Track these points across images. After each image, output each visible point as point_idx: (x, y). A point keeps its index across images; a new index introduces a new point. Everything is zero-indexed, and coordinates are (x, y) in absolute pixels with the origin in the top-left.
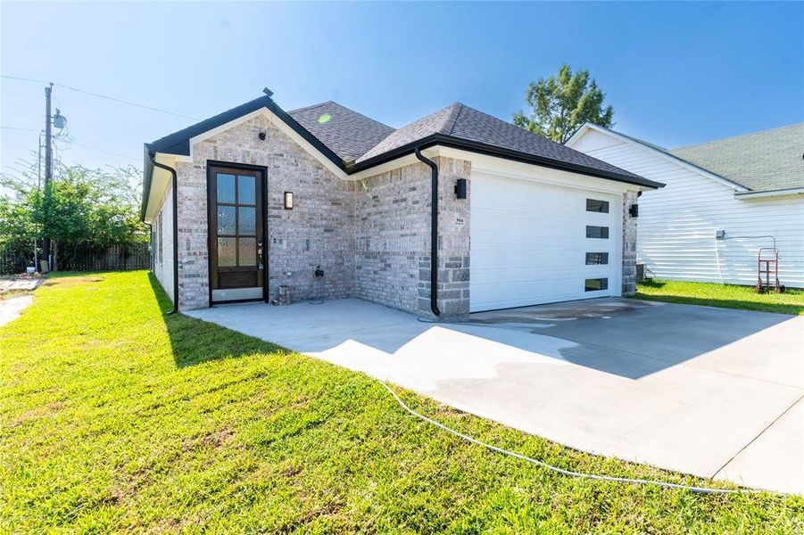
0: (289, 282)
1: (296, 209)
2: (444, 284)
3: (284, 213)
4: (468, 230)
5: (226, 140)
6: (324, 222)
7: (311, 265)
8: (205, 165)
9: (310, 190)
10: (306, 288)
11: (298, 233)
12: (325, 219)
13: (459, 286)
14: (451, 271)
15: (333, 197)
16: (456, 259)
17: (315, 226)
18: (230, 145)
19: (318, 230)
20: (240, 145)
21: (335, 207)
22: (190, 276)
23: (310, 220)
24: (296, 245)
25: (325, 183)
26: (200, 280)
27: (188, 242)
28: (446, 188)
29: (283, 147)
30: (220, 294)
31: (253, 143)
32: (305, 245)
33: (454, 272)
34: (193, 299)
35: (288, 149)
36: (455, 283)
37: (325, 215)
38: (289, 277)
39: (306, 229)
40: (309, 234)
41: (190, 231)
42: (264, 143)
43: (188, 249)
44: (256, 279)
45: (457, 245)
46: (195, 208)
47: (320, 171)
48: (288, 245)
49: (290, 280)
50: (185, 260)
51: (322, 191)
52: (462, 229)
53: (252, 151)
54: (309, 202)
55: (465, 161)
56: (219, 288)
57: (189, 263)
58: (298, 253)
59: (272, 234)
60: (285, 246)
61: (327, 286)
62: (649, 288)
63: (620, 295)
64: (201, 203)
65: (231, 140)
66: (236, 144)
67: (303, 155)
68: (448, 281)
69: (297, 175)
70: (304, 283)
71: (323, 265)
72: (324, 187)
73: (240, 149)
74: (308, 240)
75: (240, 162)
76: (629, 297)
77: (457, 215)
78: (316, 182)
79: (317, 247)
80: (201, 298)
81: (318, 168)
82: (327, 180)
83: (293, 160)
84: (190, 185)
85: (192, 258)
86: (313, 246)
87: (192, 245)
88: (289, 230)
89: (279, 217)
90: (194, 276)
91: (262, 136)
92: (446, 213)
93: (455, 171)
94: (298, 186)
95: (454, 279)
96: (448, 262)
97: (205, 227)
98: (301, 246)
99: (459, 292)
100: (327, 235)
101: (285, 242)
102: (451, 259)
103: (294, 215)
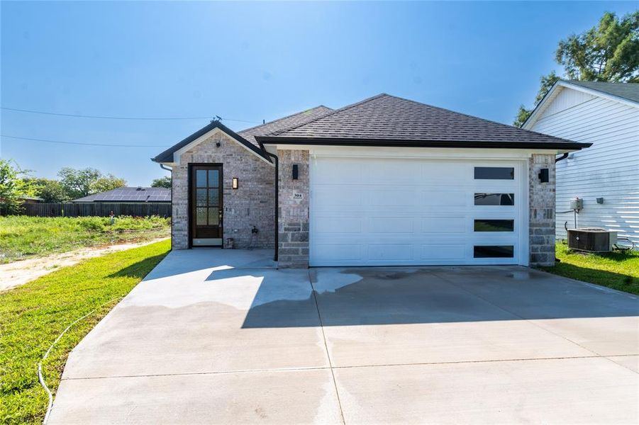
0: (235, 236)
1: (240, 188)
2: (283, 243)
3: (233, 192)
4: (307, 203)
5: (198, 150)
6: (260, 197)
7: (251, 225)
8: (187, 166)
9: (250, 175)
10: (247, 240)
11: (242, 204)
12: (261, 194)
13: (298, 245)
14: (290, 234)
15: (267, 178)
16: (294, 225)
17: (254, 199)
18: (201, 153)
19: (255, 202)
20: (206, 152)
21: (268, 186)
22: (178, 230)
23: (250, 195)
24: (241, 212)
25: (261, 170)
26: (183, 233)
27: (177, 210)
28: (285, 172)
29: (232, 150)
30: (197, 241)
31: (213, 150)
32: (247, 213)
33: (293, 235)
34: (179, 243)
35: (236, 150)
36: (293, 242)
37: (261, 192)
38: (235, 232)
39: (247, 202)
40: (249, 204)
41: (178, 204)
42: (221, 149)
43: (177, 215)
44: (218, 233)
45: (295, 214)
46: (181, 191)
47: (258, 163)
48: (235, 212)
49: (236, 235)
50: (175, 221)
51: (259, 176)
52: (301, 203)
53: (213, 155)
54: (249, 183)
55: (303, 151)
56: (196, 238)
57: (177, 223)
58: (242, 217)
59: (225, 205)
60: (233, 213)
61: (262, 240)
62: (606, 260)
63: (527, 265)
64: (184, 188)
65: (201, 149)
66: (203, 152)
67: (246, 153)
68: (287, 241)
69: (242, 166)
70: (246, 237)
71: (259, 225)
72: (260, 173)
73: (206, 155)
74: (248, 209)
75: (206, 162)
76: (539, 267)
77: (295, 192)
78: (255, 170)
79: (255, 213)
80: (183, 243)
81: (256, 160)
82: (262, 168)
83: (239, 157)
84: (179, 178)
85: (179, 220)
86: (253, 212)
87: (179, 213)
88: (236, 202)
89: (230, 194)
90: (180, 230)
91: (218, 145)
92: (285, 191)
93: (293, 159)
94: (242, 173)
95: (292, 240)
96: (287, 226)
97: (187, 202)
98: (244, 213)
99: (297, 250)
100: (262, 205)
101: (233, 210)
102: (290, 225)
103: (239, 193)
